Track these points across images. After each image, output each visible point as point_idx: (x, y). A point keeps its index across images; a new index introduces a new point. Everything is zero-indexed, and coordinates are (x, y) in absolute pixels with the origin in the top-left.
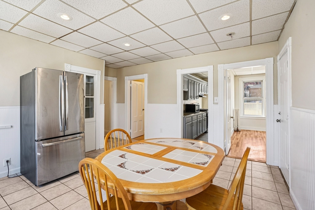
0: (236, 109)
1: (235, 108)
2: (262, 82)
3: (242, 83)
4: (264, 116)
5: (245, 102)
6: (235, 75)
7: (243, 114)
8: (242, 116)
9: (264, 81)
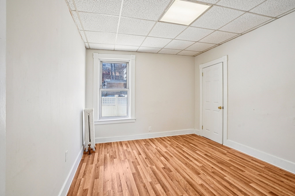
0: (88, 109)
1: (86, 107)
2: (128, 65)
3: (99, 62)
4: (130, 118)
5: (103, 96)
6: (88, 47)
7: (101, 117)
8: (98, 120)
9: (130, 63)
